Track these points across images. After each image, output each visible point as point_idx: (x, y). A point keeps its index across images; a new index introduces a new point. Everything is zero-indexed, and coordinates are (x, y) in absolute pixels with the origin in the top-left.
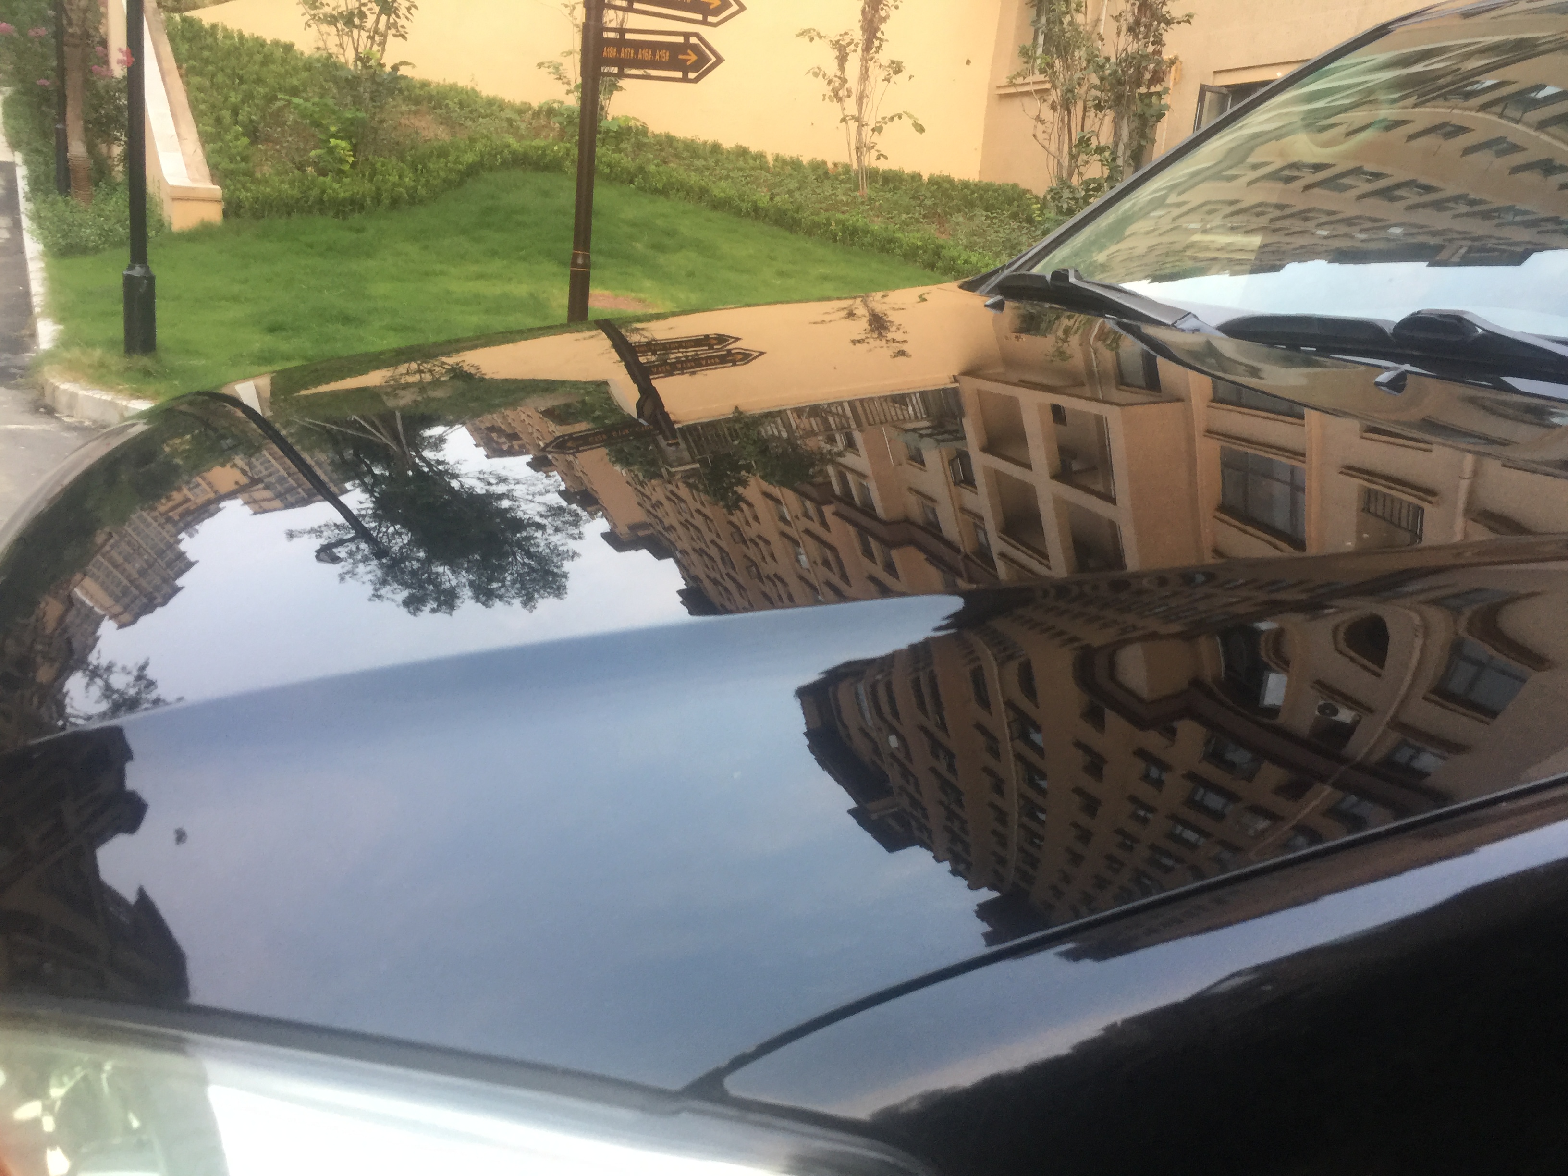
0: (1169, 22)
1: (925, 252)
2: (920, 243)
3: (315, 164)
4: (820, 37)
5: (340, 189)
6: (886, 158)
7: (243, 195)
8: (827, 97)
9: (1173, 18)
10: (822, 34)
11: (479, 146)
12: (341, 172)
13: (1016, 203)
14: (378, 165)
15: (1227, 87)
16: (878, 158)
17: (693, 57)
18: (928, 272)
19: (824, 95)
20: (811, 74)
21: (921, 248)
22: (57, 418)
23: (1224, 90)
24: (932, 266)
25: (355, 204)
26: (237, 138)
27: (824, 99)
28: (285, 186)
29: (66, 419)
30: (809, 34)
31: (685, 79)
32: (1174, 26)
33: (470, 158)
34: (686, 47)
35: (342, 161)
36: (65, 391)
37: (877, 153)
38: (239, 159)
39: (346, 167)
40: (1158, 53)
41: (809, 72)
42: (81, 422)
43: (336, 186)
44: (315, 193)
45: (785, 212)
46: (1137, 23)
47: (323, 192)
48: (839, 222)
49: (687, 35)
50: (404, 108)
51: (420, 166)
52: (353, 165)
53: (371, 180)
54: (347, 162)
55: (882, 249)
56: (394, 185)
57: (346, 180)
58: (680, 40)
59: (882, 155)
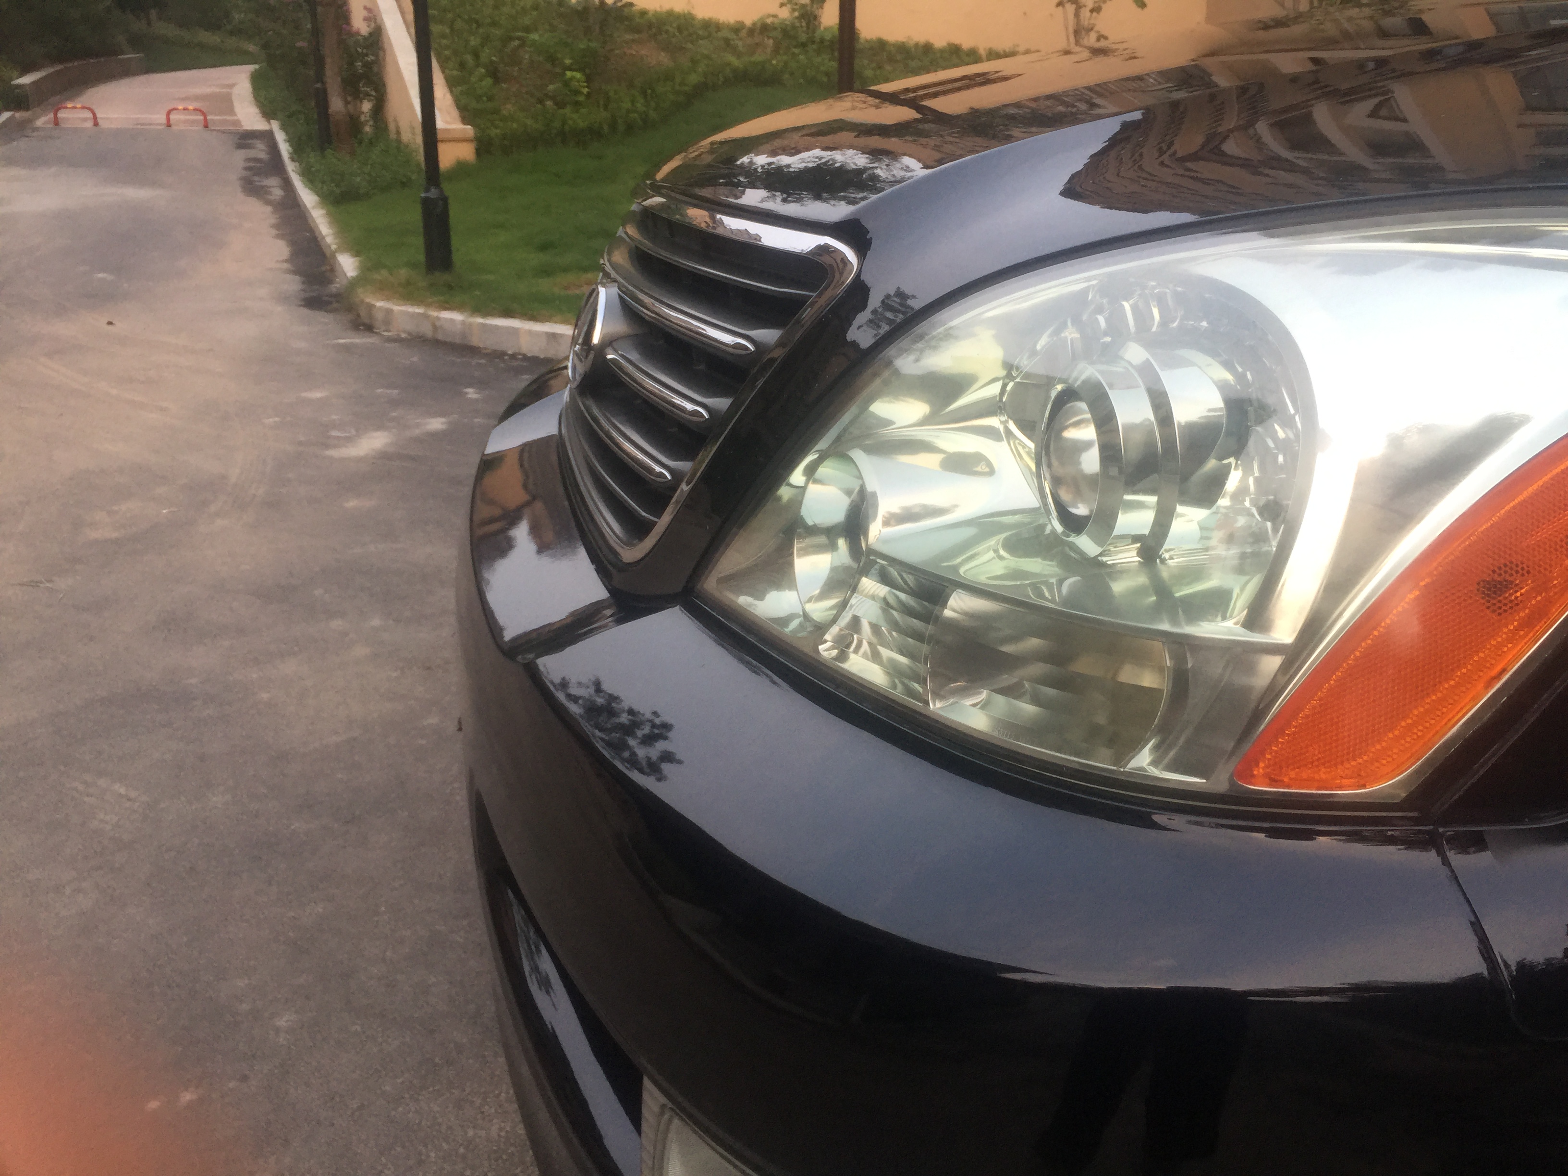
3: (553, 98)
5: (578, 119)
7: (494, 132)
11: (701, 68)
12: (577, 104)
14: (611, 94)
22: (375, 333)
25: (594, 133)
26: (481, 80)
28: (529, 122)
29: (386, 334)
33: (694, 79)
35: (577, 92)
36: (380, 308)
38: (485, 99)
39: (581, 98)
42: (398, 335)
43: (575, 116)
44: (557, 124)
47: (564, 123)
50: (628, 37)
51: (649, 91)
52: (588, 95)
53: (606, 107)
54: (583, 93)
56: (628, 111)
57: (584, 111)
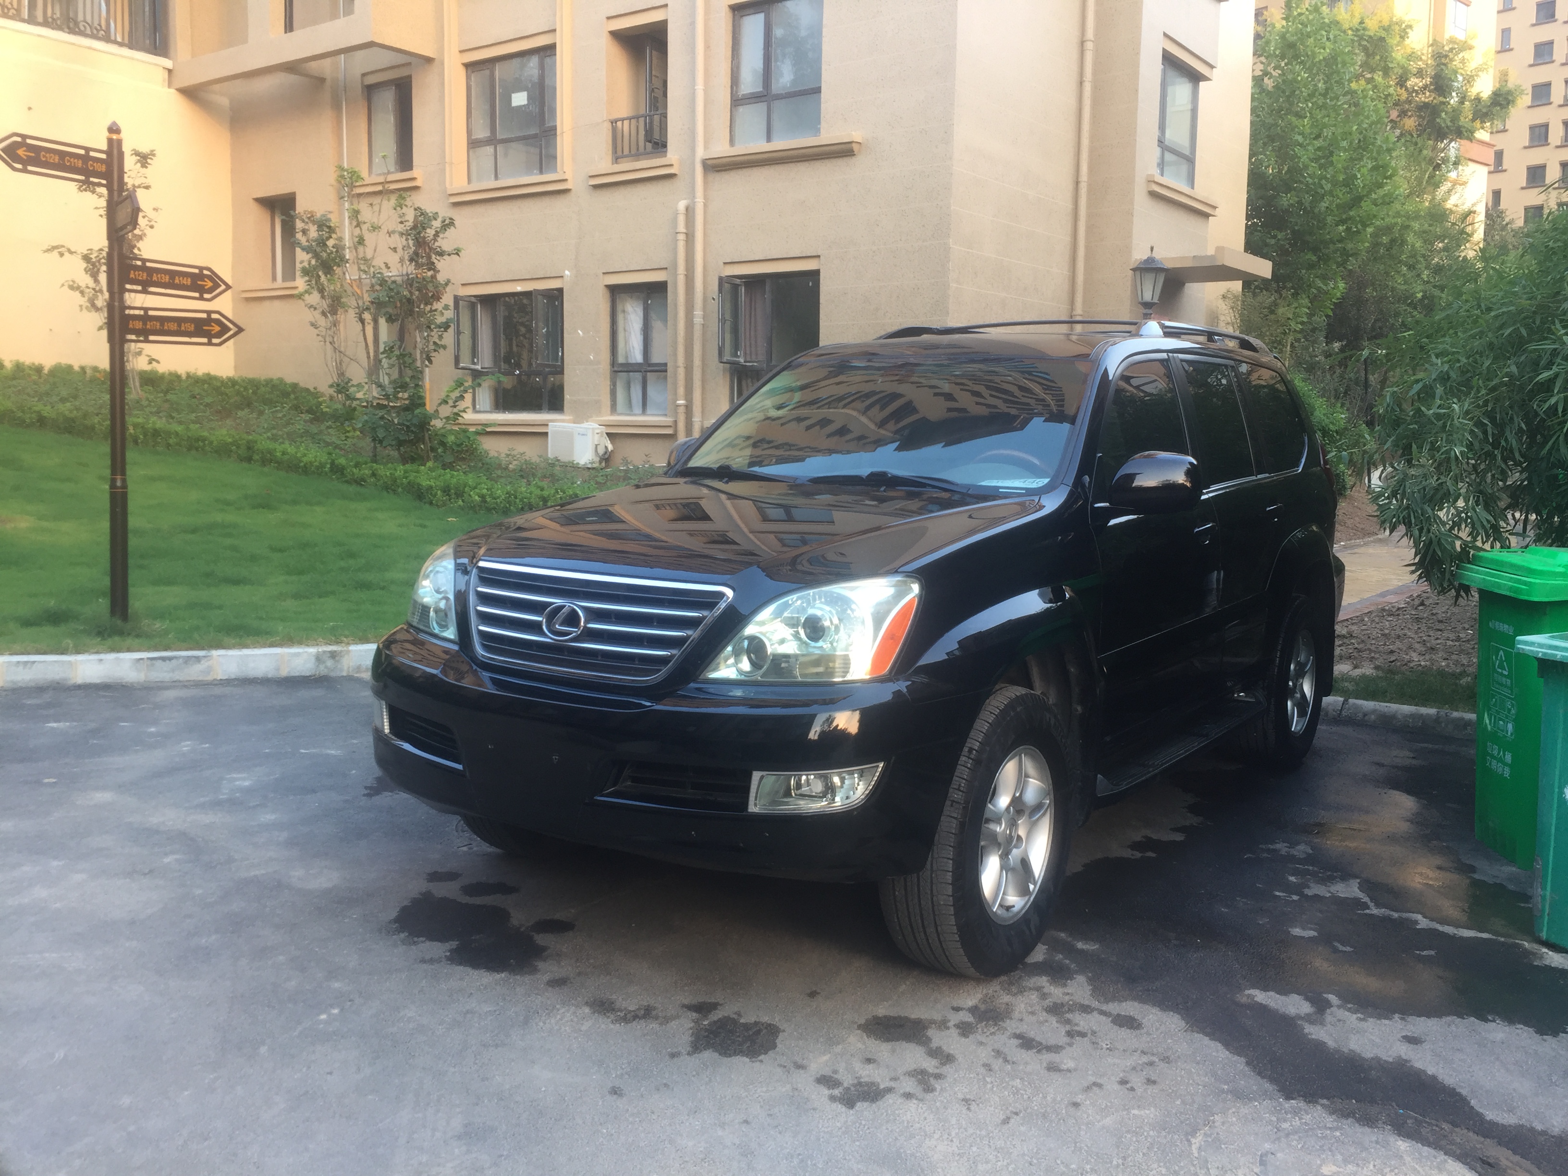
0: (441, 254)
1: (238, 447)
2: (230, 440)
4: (71, 252)
6: (158, 362)
8: (84, 308)
9: (444, 252)
10: (73, 250)
13: (292, 396)
15: (475, 296)
16: (150, 363)
17: (217, 328)
18: (245, 465)
19: (81, 306)
20: (66, 287)
21: (232, 444)
23: (473, 299)
24: (249, 459)
27: (81, 310)
30: (59, 250)
31: (210, 344)
32: (446, 257)
34: (209, 321)
37: (148, 358)
40: (433, 277)
41: (63, 285)
45: (73, 420)
46: (416, 253)
48: (135, 426)
49: (209, 313)
55: (189, 449)
58: (204, 316)
59: (154, 360)
